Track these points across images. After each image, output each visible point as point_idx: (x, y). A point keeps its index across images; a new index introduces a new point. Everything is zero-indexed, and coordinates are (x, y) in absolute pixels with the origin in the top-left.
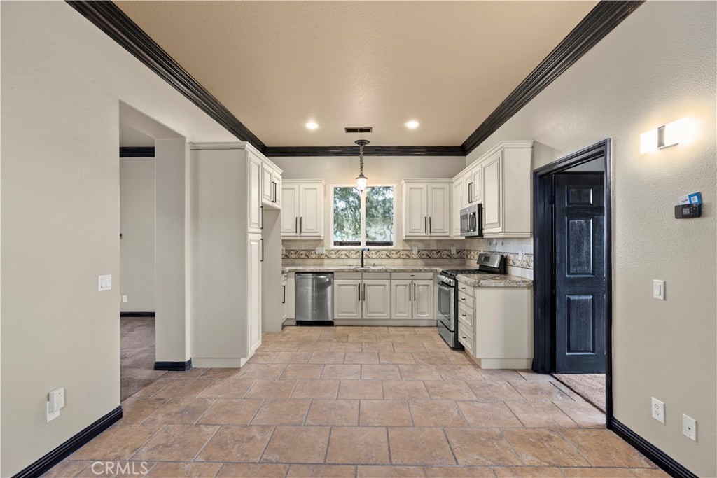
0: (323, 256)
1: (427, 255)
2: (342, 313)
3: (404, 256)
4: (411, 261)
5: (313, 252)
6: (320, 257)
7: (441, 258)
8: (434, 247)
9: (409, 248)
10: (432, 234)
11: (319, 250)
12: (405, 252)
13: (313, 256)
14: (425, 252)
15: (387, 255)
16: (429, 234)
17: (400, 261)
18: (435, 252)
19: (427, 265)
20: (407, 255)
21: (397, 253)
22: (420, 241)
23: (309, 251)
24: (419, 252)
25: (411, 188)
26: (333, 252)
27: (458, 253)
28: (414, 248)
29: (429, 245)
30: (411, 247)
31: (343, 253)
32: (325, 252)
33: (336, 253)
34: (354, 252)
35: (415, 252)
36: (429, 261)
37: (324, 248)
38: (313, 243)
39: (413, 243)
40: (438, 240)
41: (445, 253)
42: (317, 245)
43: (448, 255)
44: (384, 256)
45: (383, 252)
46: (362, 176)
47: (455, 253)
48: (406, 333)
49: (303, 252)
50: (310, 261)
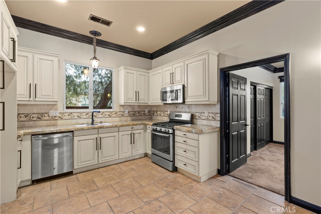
0: (57, 118)
1: (133, 114)
2: (81, 162)
3: (120, 116)
4: (124, 118)
5: (46, 115)
6: (54, 118)
7: (140, 115)
8: (137, 109)
9: (124, 111)
11: (52, 113)
12: (121, 113)
13: (47, 118)
14: (132, 113)
15: (109, 115)
16: (138, 102)
17: (118, 119)
18: (137, 112)
19: (133, 120)
20: (122, 115)
21: (115, 114)
22: (129, 106)
23: (42, 114)
24: (129, 112)
25: (127, 73)
26: (66, 115)
27: (148, 112)
28: (126, 110)
29: (134, 108)
30: (124, 110)
31: (75, 115)
32: (58, 115)
33: (69, 115)
34: (84, 114)
35: (126, 113)
36: (134, 118)
37: (58, 112)
38: (46, 107)
39: (125, 107)
40: (138, 105)
41: (143, 112)
42: (51, 109)
43: (144, 114)
44: (107, 116)
45: (107, 113)
46: (95, 58)
47: (147, 112)
49: (36, 116)
50: (43, 123)
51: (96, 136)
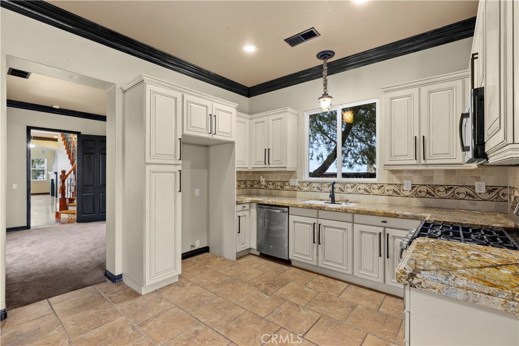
0: (296, 188)
1: (428, 193)
2: (297, 253)
3: (391, 193)
4: (399, 200)
5: (287, 184)
6: (293, 188)
7: (453, 197)
8: (439, 180)
9: (398, 182)
10: (428, 162)
11: (293, 182)
12: (392, 187)
13: (287, 188)
14: (424, 189)
15: (365, 190)
16: (423, 162)
17: (384, 199)
18: (442, 189)
19: (427, 207)
20: (394, 191)
21: (379, 188)
22: (415, 172)
23: (284, 183)
24: (413, 188)
25: (392, 99)
26: (305, 184)
27: (489, 192)
28: (405, 182)
29: (431, 178)
30: (401, 181)
31: (315, 185)
32: (297, 184)
33: (308, 186)
34: (326, 185)
35: (407, 186)
36: (431, 201)
37: (297, 180)
38: (287, 174)
39: (404, 175)
40: (447, 171)
41: (463, 190)
42: (291, 177)
43: (467, 194)
44: (362, 191)
46: (325, 95)
47: (483, 190)
48: (363, 304)
49: (279, 184)
50: (284, 193)
51: (314, 220)
